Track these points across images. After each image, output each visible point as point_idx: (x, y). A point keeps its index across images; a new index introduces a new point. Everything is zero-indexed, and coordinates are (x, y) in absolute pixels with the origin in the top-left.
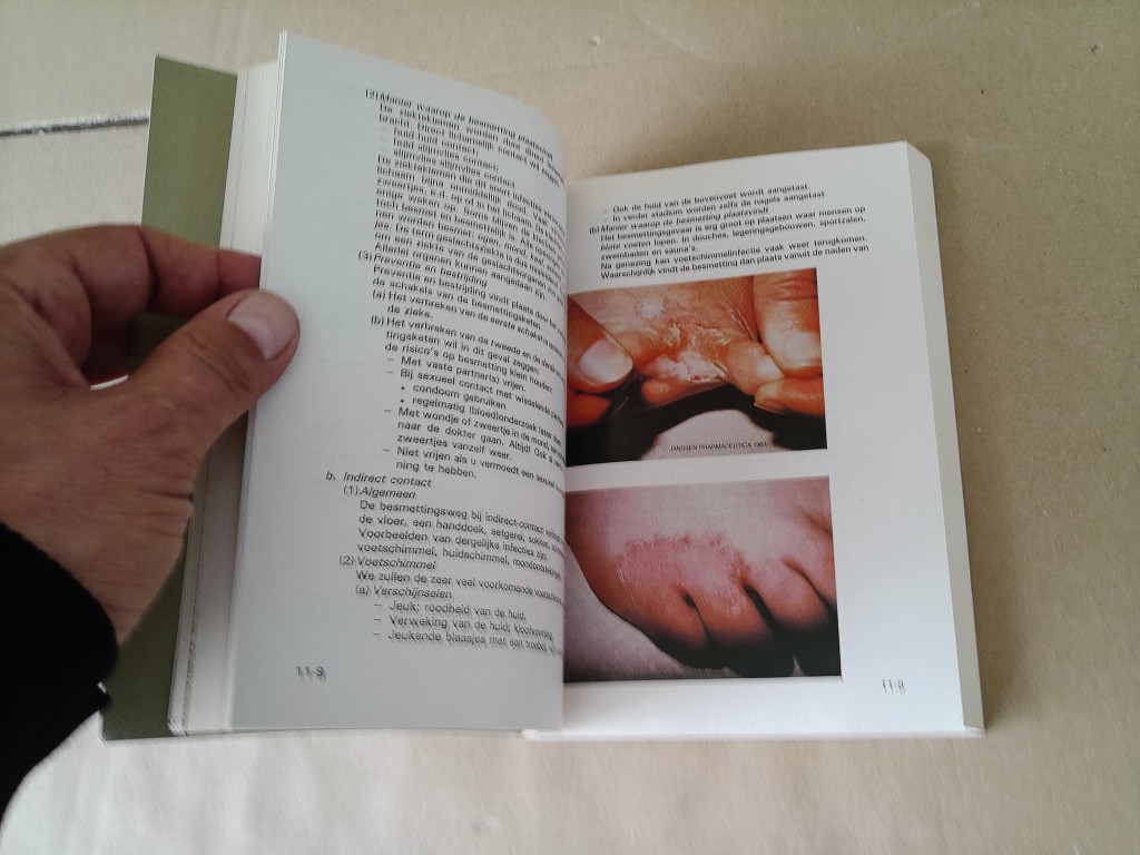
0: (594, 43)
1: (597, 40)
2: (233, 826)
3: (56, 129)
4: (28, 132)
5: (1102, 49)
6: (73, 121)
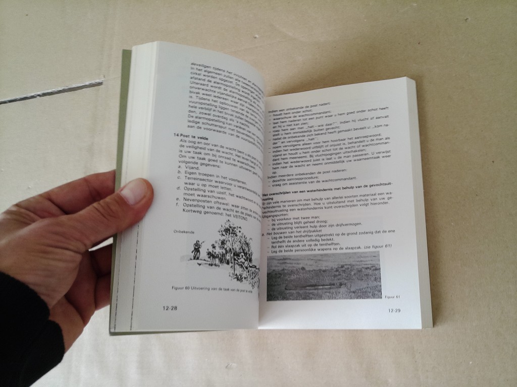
0: (256, 38)
1: (257, 36)
2: (133, 373)
3: (44, 95)
4: (33, 97)
5: (470, 19)
6: (50, 91)
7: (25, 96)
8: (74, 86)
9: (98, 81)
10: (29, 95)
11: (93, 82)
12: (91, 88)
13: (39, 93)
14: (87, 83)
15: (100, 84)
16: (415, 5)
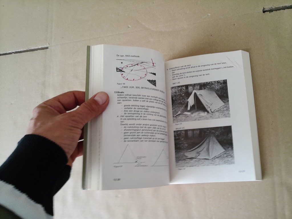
1: (130, 26)
6: (19, 50)
7: (6, 52)
8: (33, 48)
9: (45, 46)
10: (8, 52)
11: (43, 47)
12: (42, 50)
13: (13, 51)
14: (40, 47)
15: (47, 48)
16: (209, 14)
